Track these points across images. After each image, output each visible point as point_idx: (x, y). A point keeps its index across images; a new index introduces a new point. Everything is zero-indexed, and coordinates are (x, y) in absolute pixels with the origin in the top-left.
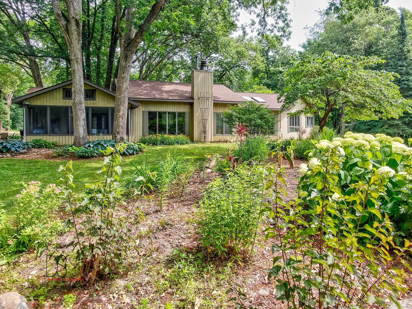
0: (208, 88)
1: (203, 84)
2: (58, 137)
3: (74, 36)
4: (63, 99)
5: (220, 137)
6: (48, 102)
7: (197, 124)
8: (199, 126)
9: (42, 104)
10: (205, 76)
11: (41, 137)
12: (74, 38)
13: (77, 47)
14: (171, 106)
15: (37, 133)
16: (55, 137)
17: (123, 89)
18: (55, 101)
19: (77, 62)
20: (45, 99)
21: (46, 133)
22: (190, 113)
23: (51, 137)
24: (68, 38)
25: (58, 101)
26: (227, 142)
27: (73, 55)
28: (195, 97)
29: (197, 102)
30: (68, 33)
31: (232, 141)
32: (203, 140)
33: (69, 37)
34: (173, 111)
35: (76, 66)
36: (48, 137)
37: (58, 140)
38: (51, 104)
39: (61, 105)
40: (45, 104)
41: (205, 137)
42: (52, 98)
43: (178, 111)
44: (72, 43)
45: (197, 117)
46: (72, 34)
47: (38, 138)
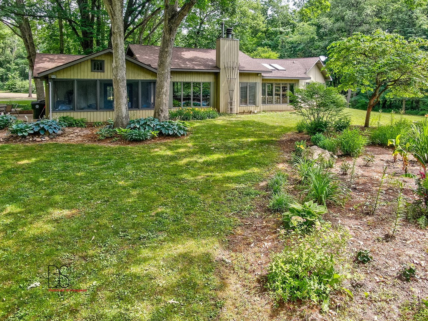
0: (233, 57)
1: (229, 52)
2: (86, 113)
3: (117, 7)
4: (92, 71)
5: (245, 108)
6: (76, 75)
7: (223, 95)
8: (225, 97)
9: (69, 78)
10: (231, 44)
11: (68, 114)
12: (117, 9)
13: (121, 19)
14: (196, 75)
15: (63, 110)
16: (82, 113)
17: (167, 64)
18: (82, 74)
19: (120, 35)
20: (72, 72)
21: (73, 109)
22: (214, 84)
23: (79, 113)
24: (110, 10)
25: (86, 74)
26: (250, 112)
27: (116, 27)
28: (222, 66)
29: (223, 71)
30: (111, 4)
31: (256, 112)
32: (229, 112)
33: (112, 8)
34: (198, 81)
35: (119, 40)
36: (75, 113)
37: (85, 117)
38: (79, 78)
39: (89, 78)
40: (72, 77)
41: (231, 109)
42: (79, 71)
43: (203, 81)
44: (115, 15)
45: (223, 88)
46: (115, 5)
47: (65, 114)
